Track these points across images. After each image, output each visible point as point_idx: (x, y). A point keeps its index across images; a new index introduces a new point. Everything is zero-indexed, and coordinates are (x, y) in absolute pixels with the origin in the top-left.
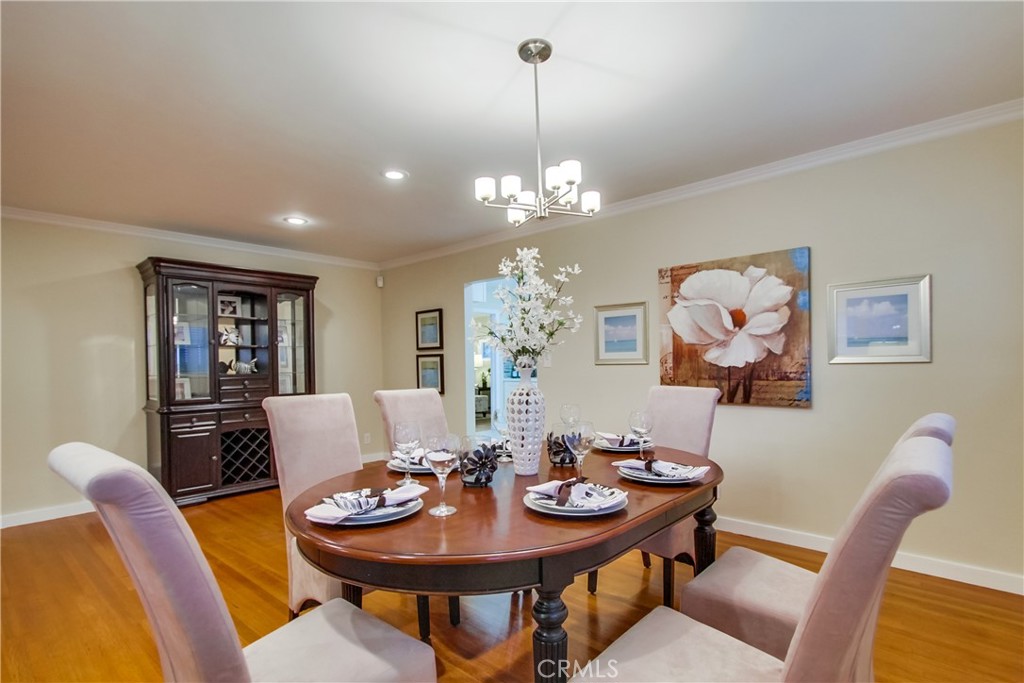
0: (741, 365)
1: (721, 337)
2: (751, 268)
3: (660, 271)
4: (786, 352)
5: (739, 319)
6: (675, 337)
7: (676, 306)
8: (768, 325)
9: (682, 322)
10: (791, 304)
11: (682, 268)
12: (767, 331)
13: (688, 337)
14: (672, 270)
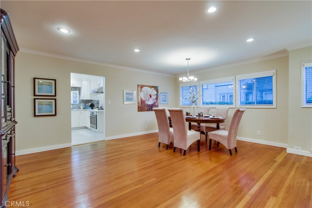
0: (151, 104)
1: (148, 99)
2: (152, 88)
3: (138, 85)
4: (156, 102)
5: (151, 96)
6: (141, 98)
7: (141, 93)
8: (154, 98)
9: (142, 96)
10: (157, 95)
11: (142, 85)
12: (154, 99)
13: (143, 99)
14: (141, 85)
